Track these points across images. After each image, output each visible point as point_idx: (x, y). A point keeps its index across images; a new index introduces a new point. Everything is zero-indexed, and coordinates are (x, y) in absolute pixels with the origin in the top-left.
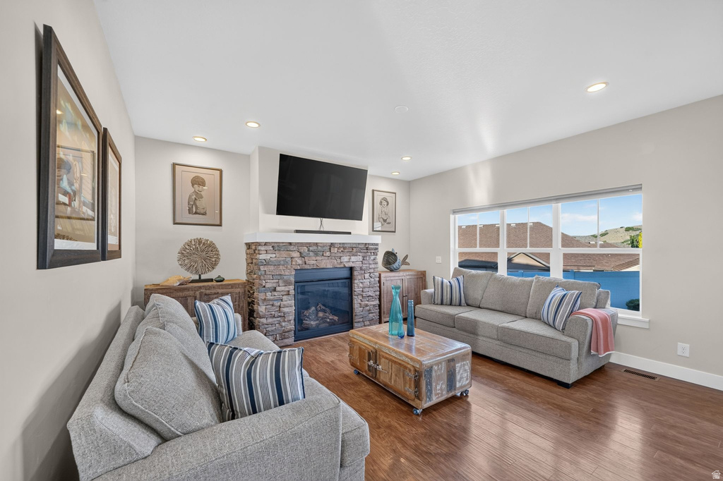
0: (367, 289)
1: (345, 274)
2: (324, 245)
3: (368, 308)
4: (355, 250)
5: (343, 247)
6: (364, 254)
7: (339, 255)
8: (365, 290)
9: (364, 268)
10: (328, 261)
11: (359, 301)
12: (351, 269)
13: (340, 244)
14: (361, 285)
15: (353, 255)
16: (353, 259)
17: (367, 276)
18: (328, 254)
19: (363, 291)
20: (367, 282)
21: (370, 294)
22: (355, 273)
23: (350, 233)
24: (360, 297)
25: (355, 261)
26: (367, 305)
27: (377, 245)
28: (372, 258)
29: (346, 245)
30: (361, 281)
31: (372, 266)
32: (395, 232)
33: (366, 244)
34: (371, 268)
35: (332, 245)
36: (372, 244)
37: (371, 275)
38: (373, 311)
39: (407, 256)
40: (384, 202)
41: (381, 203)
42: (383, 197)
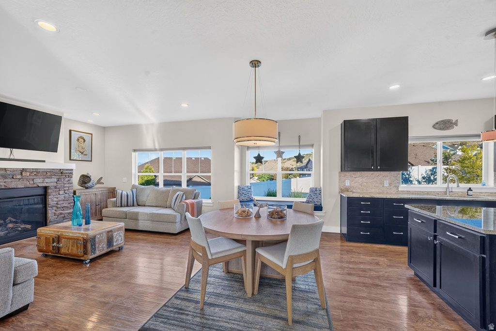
0: (62, 202)
1: (41, 192)
2: (14, 170)
3: (63, 215)
4: (49, 174)
5: (37, 172)
6: (58, 177)
7: (31, 177)
8: (59, 203)
9: (58, 187)
10: (19, 182)
11: (54, 211)
12: (46, 188)
13: (33, 169)
14: (56, 199)
15: (47, 178)
16: (47, 180)
17: (61, 192)
18: (19, 177)
19: (57, 204)
20: (62, 197)
21: (65, 205)
22: (49, 191)
23: (44, 161)
24: (55, 208)
25: (50, 182)
26: (61, 214)
27: (72, 170)
28: (67, 179)
29: (39, 171)
30: (56, 196)
31: (67, 185)
32: (91, 161)
33: (61, 169)
34: (66, 187)
35: (23, 170)
36: (67, 170)
37: (66, 191)
38: (67, 217)
39: (102, 178)
40: (81, 139)
41: (78, 140)
42: (80, 136)
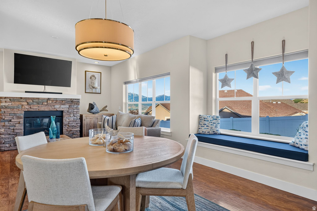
0: (72, 122)
1: (59, 114)
2: (44, 99)
3: (72, 132)
4: (64, 102)
5: (56, 100)
6: (69, 104)
7: (53, 104)
8: (70, 123)
9: (69, 111)
10: (46, 107)
11: (66, 128)
12: (62, 112)
13: (54, 98)
14: (68, 120)
15: (62, 105)
16: (62, 106)
17: (72, 115)
18: (46, 103)
19: (69, 123)
20: (72, 119)
21: (73, 125)
22: (64, 114)
23: (61, 93)
24: (67, 126)
25: (64, 108)
26: (71, 131)
27: (79, 99)
28: (75, 106)
29: (58, 99)
30: (68, 118)
31: (75, 110)
32: (100, 93)
33: (71, 99)
34: (75, 112)
35: (49, 99)
36: (76, 99)
37: (75, 115)
38: (75, 134)
39: (107, 106)
40: (93, 77)
41: (91, 78)
42: (92, 75)
